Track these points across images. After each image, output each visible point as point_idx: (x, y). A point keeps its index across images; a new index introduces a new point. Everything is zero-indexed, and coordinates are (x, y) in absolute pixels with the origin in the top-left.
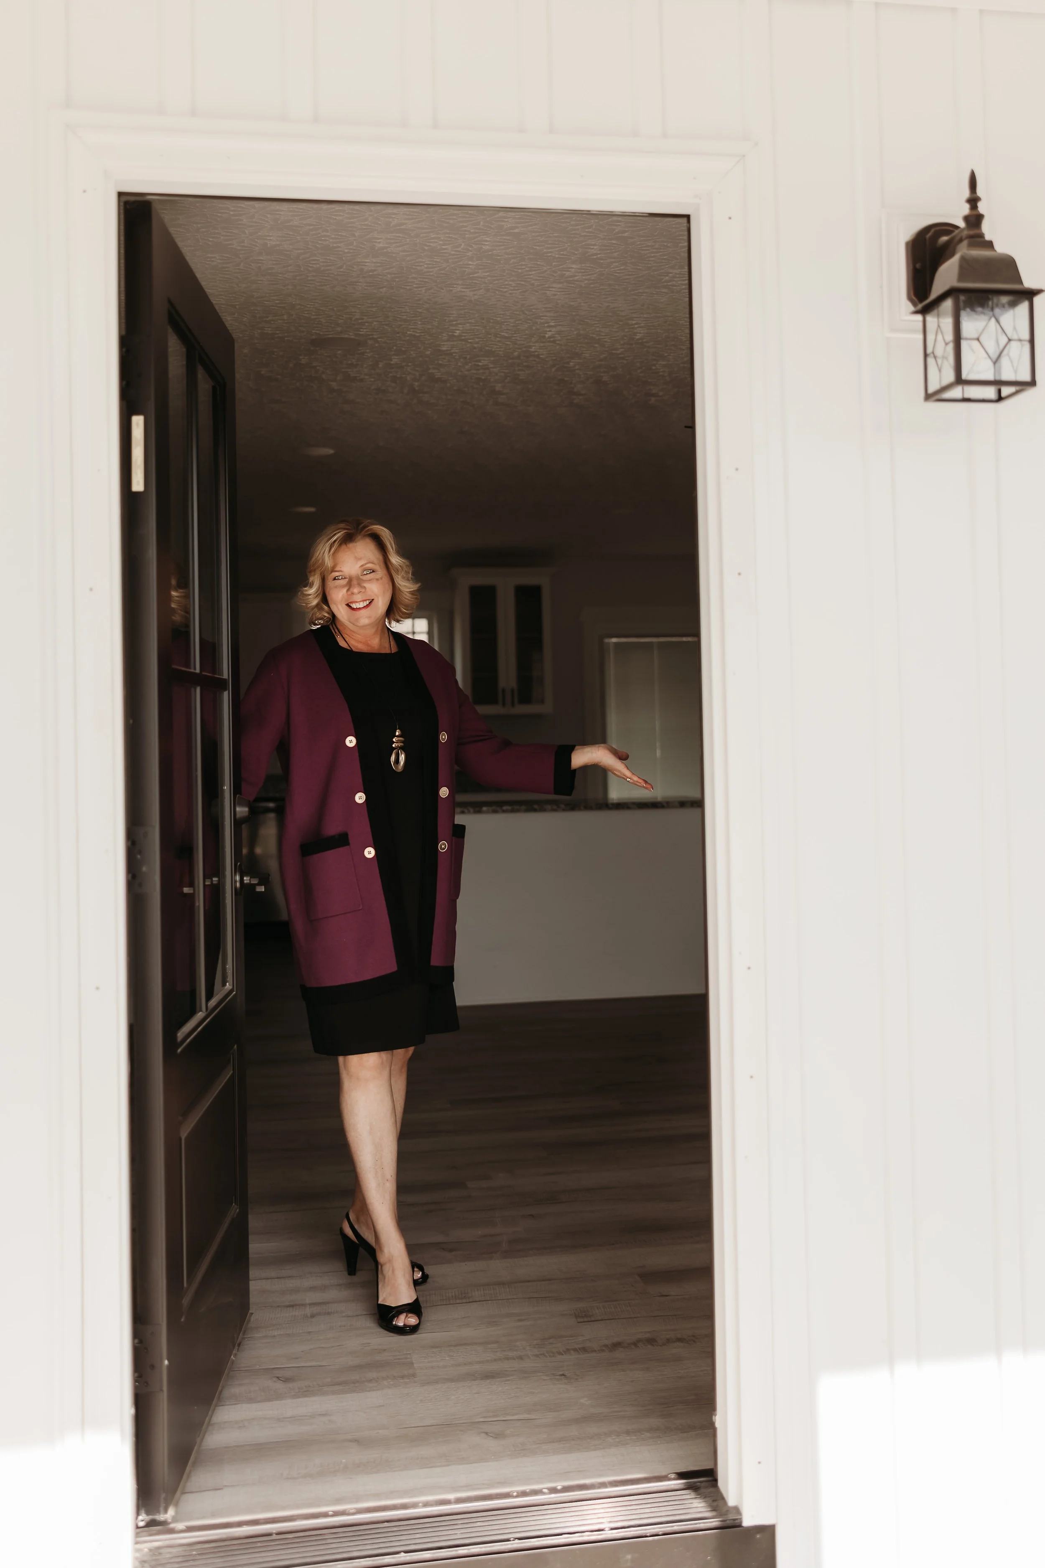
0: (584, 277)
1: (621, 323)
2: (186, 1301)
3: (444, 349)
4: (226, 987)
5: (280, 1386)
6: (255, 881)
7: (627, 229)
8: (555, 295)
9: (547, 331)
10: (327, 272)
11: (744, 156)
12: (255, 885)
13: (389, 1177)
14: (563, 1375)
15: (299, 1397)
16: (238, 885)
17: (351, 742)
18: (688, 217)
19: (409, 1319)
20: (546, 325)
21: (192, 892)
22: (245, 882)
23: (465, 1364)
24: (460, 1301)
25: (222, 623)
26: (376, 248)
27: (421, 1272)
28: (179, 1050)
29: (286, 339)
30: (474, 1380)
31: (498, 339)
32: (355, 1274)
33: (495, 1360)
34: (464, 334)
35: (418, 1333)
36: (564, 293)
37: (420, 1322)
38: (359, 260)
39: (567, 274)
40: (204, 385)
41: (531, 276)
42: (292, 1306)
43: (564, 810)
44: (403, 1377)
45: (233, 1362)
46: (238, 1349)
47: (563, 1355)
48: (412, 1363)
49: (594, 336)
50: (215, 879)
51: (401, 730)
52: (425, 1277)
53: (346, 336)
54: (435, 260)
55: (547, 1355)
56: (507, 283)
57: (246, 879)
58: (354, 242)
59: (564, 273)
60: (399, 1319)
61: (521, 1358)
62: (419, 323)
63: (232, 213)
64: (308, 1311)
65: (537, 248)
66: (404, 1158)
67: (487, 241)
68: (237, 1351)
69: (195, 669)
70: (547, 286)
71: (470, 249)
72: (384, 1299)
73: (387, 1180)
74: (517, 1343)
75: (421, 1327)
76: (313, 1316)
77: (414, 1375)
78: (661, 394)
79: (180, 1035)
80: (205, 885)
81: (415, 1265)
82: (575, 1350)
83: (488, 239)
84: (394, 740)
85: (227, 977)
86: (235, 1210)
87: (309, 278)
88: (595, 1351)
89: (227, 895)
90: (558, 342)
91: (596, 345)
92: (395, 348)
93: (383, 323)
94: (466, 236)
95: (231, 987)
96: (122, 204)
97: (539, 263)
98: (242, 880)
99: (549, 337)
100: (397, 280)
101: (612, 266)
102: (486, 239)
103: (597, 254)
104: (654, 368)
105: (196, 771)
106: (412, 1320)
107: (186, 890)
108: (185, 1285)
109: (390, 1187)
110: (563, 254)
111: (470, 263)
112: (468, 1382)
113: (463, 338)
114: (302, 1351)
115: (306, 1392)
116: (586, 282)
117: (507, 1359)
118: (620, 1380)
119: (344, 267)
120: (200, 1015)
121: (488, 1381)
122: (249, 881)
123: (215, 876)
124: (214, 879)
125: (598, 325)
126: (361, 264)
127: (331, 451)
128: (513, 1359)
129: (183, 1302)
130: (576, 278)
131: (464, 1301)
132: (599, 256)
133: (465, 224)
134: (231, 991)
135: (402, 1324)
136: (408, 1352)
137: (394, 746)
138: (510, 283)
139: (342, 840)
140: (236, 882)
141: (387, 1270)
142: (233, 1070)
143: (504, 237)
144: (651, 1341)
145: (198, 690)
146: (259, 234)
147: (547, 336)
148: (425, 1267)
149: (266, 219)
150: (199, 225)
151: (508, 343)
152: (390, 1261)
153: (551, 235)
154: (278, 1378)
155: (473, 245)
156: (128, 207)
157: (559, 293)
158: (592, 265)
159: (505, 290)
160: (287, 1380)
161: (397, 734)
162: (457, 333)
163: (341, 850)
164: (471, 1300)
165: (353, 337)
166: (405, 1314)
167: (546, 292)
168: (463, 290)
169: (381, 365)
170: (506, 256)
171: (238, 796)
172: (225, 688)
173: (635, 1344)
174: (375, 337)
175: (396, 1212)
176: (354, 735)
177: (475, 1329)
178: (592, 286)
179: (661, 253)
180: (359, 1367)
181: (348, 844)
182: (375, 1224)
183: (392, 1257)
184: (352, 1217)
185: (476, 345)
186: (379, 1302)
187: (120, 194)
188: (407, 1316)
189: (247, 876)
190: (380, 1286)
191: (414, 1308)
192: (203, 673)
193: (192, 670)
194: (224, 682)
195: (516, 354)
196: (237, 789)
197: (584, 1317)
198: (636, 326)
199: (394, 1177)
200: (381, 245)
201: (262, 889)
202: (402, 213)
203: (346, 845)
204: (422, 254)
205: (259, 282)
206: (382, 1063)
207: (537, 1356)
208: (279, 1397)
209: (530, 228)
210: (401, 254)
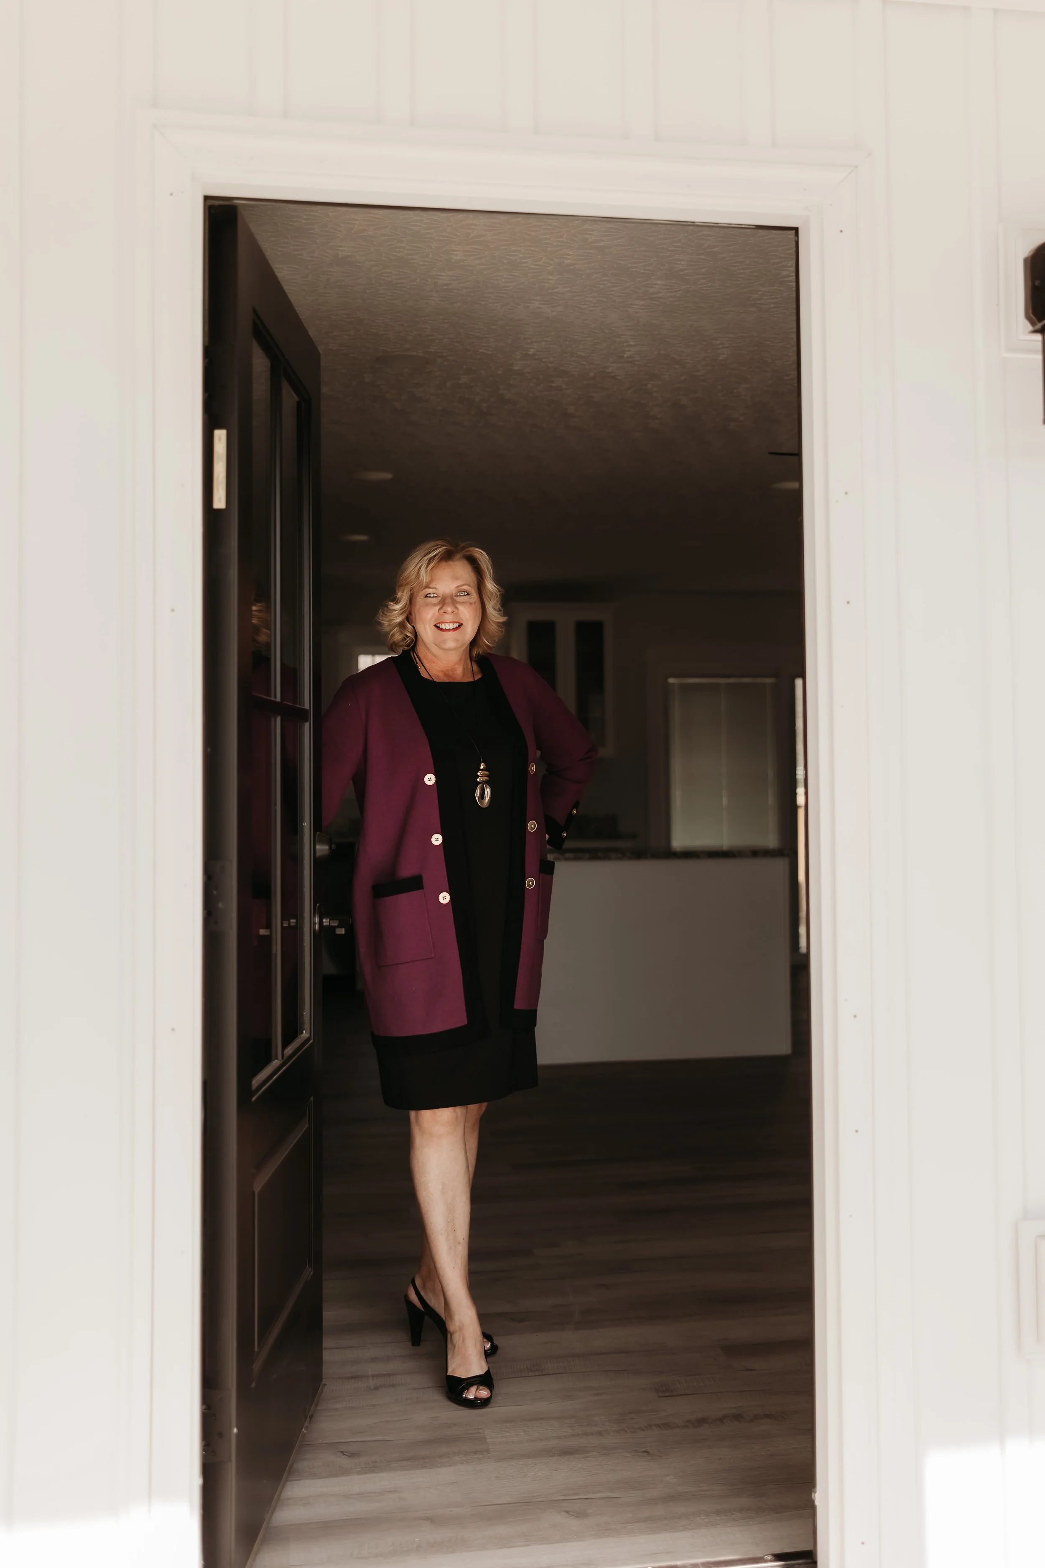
0: (669, 294)
1: (704, 343)
2: (257, 1366)
3: (516, 368)
4: (303, 1035)
5: (344, 1461)
6: (335, 923)
7: (717, 244)
8: (637, 313)
9: (626, 351)
10: (399, 285)
11: (856, 167)
12: (334, 927)
13: (461, 1240)
14: (646, 1452)
15: (366, 1473)
16: (317, 927)
17: (430, 779)
18: (796, 230)
19: (480, 1392)
20: (625, 344)
21: (268, 934)
22: (325, 924)
23: (541, 1440)
24: (533, 1374)
25: (304, 650)
26: (453, 261)
27: (490, 1343)
28: (254, 1099)
29: (351, 355)
30: (551, 1456)
31: (574, 359)
32: (419, 1345)
33: (573, 1436)
34: (538, 353)
35: (489, 1406)
36: (647, 310)
37: (491, 1394)
38: (434, 273)
39: (652, 290)
40: (289, 398)
41: (613, 293)
42: (354, 1378)
43: (630, 858)
44: (475, 1452)
45: (304, 1435)
46: (310, 1421)
47: (644, 1430)
48: (485, 1439)
49: (675, 356)
50: (293, 921)
51: (486, 764)
52: (494, 1349)
53: (415, 353)
54: (514, 274)
55: (627, 1430)
56: (587, 299)
57: (326, 922)
58: (431, 254)
59: (648, 289)
60: (468, 1392)
61: (600, 1433)
62: (493, 340)
63: (304, 221)
64: (372, 1383)
65: (622, 262)
66: (477, 1222)
67: (569, 255)
68: (309, 1423)
69: (275, 697)
70: (629, 303)
71: (551, 263)
72: (454, 1370)
73: (459, 1243)
74: (596, 1418)
75: (492, 1400)
76: (376, 1388)
77: (487, 1451)
78: (741, 418)
79: (256, 1082)
80: (282, 927)
81: (487, 1336)
82: (658, 1426)
83: (571, 253)
84: (479, 774)
85: (304, 1024)
86: (309, 1272)
87: (380, 292)
88: (680, 1427)
89: (305, 937)
90: (637, 363)
91: (677, 367)
92: (464, 367)
93: (455, 340)
94: (549, 249)
95: (308, 1035)
96: (207, 207)
97: (622, 278)
98: (321, 922)
99: (628, 357)
100: (472, 294)
101: (699, 283)
102: (569, 252)
103: (683, 270)
104: (735, 391)
105: (275, 805)
106: (484, 1393)
107: (262, 932)
108: (256, 1349)
109: (462, 1250)
110: (648, 270)
111: (550, 277)
112: (546, 1458)
113: (537, 357)
114: (368, 1425)
115: (373, 1468)
116: (671, 299)
117: (587, 1434)
118: (707, 1458)
119: (418, 280)
120: (276, 1063)
121: (567, 1457)
122: (328, 924)
123: (293, 918)
124: (291, 921)
125: (680, 345)
126: (436, 277)
127: (388, 476)
128: (592, 1434)
129: (253, 1367)
130: (660, 295)
131: (537, 1373)
132: (686, 272)
133: (548, 237)
134: (308, 1040)
135: (473, 1397)
136: (480, 1427)
137: (478, 780)
138: (591, 299)
139: (415, 883)
140: (315, 924)
141: (457, 1338)
142: (309, 1123)
143: (588, 251)
144: (738, 1417)
145: (279, 719)
146: (331, 244)
147: (625, 356)
148: (494, 1338)
149: (339, 229)
150: (269, 234)
151: (585, 363)
152: (461, 1329)
153: (637, 249)
154: (342, 1452)
155: (555, 259)
156: (213, 211)
157: (641, 311)
158: (677, 282)
159: (585, 306)
160: (352, 1455)
161: (482, 767)
162: (531, 352)
163: (415, 894)
164: (544, 1374)
165: (421, 355)
166: (475, 1387)
167: (628, 309)
168: (541, 306)
169: (448, 385)
170: (589, 271)
171: (318, 833)
172: (306, 720)
173: (721, 1420)
174: (445, 354)
175: (468, 1278)
176: (434, 772)
177: (550, 1403)
178: (677, 303)
179: (750, 270)
180: (429, 1442)
181: (422, 888)
182: (445, 1290)
183: (463, 1325)
184: (418, 1282)
185: (550, 365)
186: (449, 1374)
187: (206, 198)
188: (477, 1389)
189: (326, 917)
190: (449, 1357)
191: (485, 1380)
192: (284, 702)
193: (273, 699)
194: (306, 712)
195: (592, 374)
196: (317, 825)
197: (665, 1392)
198: (720, 346)
199: (466, 1239)
200: (458, 258)
201: (342, 931)
202: (482, 224)
203: (419, 889)
204: (501, 268)
205: (327, 295)
206: (457, 1118)
207: (617, 1431)
208: (345, 1472)
209: (615, 241)
210: (478, 267)
